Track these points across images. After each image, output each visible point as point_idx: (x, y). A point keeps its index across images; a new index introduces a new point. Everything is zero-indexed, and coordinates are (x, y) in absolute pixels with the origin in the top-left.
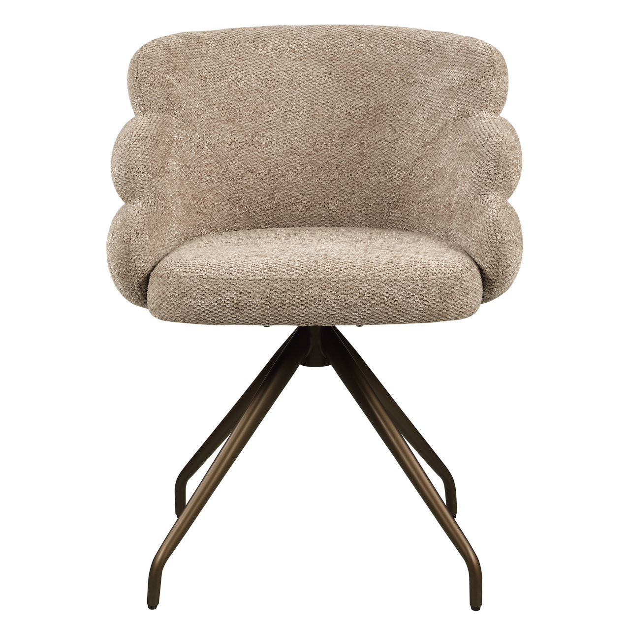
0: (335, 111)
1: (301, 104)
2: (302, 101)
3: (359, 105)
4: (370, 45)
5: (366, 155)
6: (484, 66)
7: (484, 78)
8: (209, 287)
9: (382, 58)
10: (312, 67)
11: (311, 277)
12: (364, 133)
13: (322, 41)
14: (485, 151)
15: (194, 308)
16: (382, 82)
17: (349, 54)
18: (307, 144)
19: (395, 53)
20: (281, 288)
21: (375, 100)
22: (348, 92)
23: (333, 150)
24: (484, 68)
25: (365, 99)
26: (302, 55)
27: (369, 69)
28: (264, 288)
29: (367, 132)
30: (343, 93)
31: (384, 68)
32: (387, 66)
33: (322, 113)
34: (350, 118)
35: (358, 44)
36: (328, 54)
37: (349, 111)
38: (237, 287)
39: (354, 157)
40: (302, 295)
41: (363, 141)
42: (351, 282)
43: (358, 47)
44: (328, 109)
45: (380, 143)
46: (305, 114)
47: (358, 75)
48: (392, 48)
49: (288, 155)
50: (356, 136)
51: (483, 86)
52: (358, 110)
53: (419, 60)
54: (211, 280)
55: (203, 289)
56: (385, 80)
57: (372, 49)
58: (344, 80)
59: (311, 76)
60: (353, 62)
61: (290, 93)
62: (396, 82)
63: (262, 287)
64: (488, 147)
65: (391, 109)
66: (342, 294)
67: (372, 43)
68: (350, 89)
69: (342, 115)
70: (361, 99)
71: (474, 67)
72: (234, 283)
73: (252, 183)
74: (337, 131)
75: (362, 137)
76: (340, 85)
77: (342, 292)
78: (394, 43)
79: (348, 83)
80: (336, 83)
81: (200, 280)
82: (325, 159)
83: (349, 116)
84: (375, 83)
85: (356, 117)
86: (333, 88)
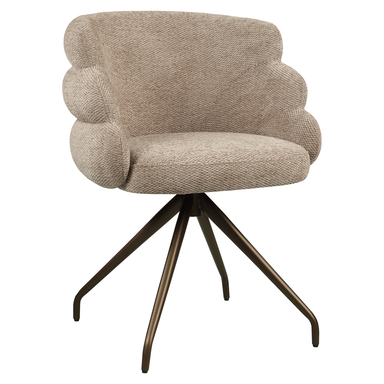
0: (166, 63)
1: (146, 59)
2: (147, 58)
3: (180, 59)
4: (179, 23)
5: (189, 89)
6: (273, 34)
7: (275, 42)
8: (182, 171)
9: (189, 31)
10: (148, 36)
11: (240, 161)
12: (185, 75)
13: (150, 21)
14: (292, 83)
15: (173, 184)
16: (193, 45)
17: (168, 28)
18: (153, 84)
19: (197, 28)
20: (225, 169)
21: (189, 56)
22: (172, 51)
23: (168, 87)
24: (274, 36)
25: (183, 55)
26: (141, 29)
27: (183, 37)
28: (215, 169)
29: (188, 75)
30: (169, 52)
31: (192, 37)
32: (194, 36)
33: (159, 64)
34: (175, 67)
35: (172, 22)
36: (156, 29)
37: (174, 63)
38: (199, 170)
39: (181, 90)
40: (236, 172)
41: (185, 81)
42: (261, 163)
43: (172, 24)
44: (161, 62)
45: (197, 81)
46: (149, 65)
47: (177, 41)
48: (195, 25)
49: (144, 90)
50: (180, 78)
51: (275, 46)
52: (180, 62)
53: (216, 31)
54: (183, 167)
55: (179, 172)
56: (195, 44)
57: (182, 25)
58: (168, 44)
59: (149, 42)
60: (172, 33)
61: (139, 53)
62: (202, 45)
63: (214, 168)
64: (294, 81)
65: (202, 61)
66: (257, 170)
67: (181, 22)
68: (173, 50)
69: (171, 65)
70: (180, 55)
71: (267, 35)
72: (197, 167)
73: (129, 108)
74: (168, 75)
75: (184, 78)
76: (167, 47)
77: (257, 168)
78: (195, 22)
79: (171, 46)
80: (164, 46)
81: (176, 167)
82: (164, 92)
83: (174, 65)
84: (188, 45)
85: (179, 66)
86: (163, 49)
